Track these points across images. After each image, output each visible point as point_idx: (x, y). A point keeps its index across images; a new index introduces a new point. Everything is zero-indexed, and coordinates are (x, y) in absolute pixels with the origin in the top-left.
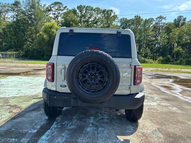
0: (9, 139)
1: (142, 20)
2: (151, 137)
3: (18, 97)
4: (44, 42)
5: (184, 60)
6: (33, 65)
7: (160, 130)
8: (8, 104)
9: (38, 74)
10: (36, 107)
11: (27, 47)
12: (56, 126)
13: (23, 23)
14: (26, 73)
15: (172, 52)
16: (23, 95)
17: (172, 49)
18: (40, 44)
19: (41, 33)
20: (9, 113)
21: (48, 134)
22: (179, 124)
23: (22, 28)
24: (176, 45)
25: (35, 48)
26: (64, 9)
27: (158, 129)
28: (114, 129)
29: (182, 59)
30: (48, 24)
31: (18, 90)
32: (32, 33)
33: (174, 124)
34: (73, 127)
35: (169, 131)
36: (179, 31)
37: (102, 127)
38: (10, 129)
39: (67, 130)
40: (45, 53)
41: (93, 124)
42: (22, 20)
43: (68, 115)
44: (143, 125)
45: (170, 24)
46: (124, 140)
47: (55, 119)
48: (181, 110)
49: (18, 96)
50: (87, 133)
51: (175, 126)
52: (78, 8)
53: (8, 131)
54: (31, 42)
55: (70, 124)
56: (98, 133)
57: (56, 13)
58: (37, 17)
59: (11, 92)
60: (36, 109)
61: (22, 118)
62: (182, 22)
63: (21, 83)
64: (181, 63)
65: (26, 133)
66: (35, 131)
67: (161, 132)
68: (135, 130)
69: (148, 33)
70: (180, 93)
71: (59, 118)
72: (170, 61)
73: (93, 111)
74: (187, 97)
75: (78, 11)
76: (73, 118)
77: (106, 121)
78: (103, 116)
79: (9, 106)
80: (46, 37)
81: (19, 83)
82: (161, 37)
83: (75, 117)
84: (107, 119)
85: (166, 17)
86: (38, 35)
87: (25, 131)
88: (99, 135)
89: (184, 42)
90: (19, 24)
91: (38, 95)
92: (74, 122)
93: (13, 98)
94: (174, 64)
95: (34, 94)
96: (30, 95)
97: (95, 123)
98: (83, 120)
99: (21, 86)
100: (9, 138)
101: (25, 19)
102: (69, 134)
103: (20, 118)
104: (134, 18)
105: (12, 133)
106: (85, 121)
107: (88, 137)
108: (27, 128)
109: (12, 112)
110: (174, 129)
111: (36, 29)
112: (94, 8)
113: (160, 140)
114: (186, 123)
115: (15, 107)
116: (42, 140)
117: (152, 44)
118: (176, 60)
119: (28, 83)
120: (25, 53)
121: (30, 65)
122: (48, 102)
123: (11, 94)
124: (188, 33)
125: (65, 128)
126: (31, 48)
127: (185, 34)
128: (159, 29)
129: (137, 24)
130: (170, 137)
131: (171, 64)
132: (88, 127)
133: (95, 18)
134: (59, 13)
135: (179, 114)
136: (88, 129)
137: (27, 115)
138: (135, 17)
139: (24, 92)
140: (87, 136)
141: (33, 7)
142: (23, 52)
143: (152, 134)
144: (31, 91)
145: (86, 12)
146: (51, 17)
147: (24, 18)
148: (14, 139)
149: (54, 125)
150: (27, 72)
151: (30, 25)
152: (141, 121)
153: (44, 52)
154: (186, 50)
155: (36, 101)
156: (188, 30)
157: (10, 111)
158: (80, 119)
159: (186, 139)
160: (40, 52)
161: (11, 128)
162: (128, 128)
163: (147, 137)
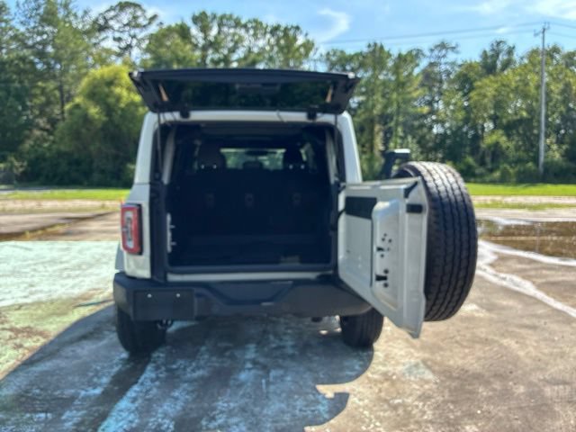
0: (28, 415)
1: (389, 55)
2: (403, 383)
3: (33, 304)
4: (88, 130)
5: (511, 171)
6: (58, 204)
7: (429, 363)
8: (6, 326)
9: (81, 233)
10: (90, 328)
11: (36, 147)
12: (153, 375)
13: (20, 72)
14: (40, 232)
15: (478, 147)
16: (43, 297)
17: (477, 138)
18: (76, 135)
19: (78, 100)
20: (15, 348)
21: (134, 395)
22: (478, 346)
23: (16, 89)
24: (489, 125)
25: (63, 148)
26: (150, 23)
27: (424, 362)
28: (310, 370)
29: (505, 168)
30: (99, 72)
31: (26, 285)
32: (48, 103)
33: (466, 347)
34: (200, 373)
35: (451, 363)
36: (496, 86)
37: (280, 367)
38: (27, 392)
39: (186, 382)
40: (95, 165)
41: (255, 362)
42: (16, 62)
43: (185, 345)
44: (387, 356)
45: (470, 66)
46: (336, 394)
47: (150, 357)
48: (489, 310)
49: (28, 301)
50: (240, 386)
51: (467, 351)
52: (195, 20)
53: (22, 396)
54: (47, 130)
55: (191, 368)
56: (268, 383)
57: (125, 36)
58: (62, 52)
59: (7, 290)
60: (91, 334)
61: (54, 361)
62: (503, 57)
63: (30, 262)
64: (503, 180)
65: (73, 398)
66: (98, 391)
67: (429, 367)
68: (365, 367)
69: (409, 93)
70: (492, 265)
71: (159, 355)
72: (474, 175)
73: (253, 330)
74: (508, 276)
75: (194, 31)
76: (198, 351)
77: (290, 351)
78: (281, 340)
79: (11, 329)
80: (97, 113)
81: (25, 263)
82: (447, 104)
83: (203, 348)
84: (293, 347)
85: (457, 45)
86: (68, 107)
87: (69, 392)
88: (272, 388)
89: (510, 118)
90: (8, 76)
91: (91, 297)
92: (202, 362)
93: (17, 307)
94: (484, 182)
95: (77, 292)
96: (64, 297)
97: (262, 360)
98: (228, 354)
99: (32, 273)
100: (27, 412)
101: (23, 59)
102: (192, 392)
103: (48, 360)
104: (365, 50)
105: (35, 399)
106: (232, 357)
107: (243, 396)
108: (73, 385)
109: (20, 346)
110: (463, 358)
111: (60, 88)
112: (243, 22)
113: (427, 387)
114: (497, 342)
115: (29, 332)
116: (121, 411)
117: (422, 126)
118: (492, 171)
119: (53, 262)
120: (29, 165)
121: (48, 205)
122: (130, 311)
123: (8, 296)
124: (522, 91)
125: (178, 377)
126: (49, 149)
127: (511, 96)
128: (441, 82)
129: (374, 69)
130: (451, 377)
131: (475, 182)
132: (242, 369)
133: (250, 51)
134: (134, 37)
135: (481, 319)
136: (243, 376)
137: (68, 351)
138: (369, 46)
139: (46, 288)
140: (241, 393)
141: (49, 18)
142: (23, 162)
143: (407, 375)
144: (67, 285)
145: (219, 33)
146: (108, 51)
147: (21, 54)
148: (43, 415)
149: (149, 373)
150: (43, 228)
151: (41, 76)
152: (380, 346)
153: (92, 162)
154: (518, 141)
155: (85, 312)
156: (520, 80)
157: (15, 344)
158: (220, 353)
159: (492, 380)
160: (78, 163)
161: (28, 387)
162: (346, 364)
163: (393, 383)
